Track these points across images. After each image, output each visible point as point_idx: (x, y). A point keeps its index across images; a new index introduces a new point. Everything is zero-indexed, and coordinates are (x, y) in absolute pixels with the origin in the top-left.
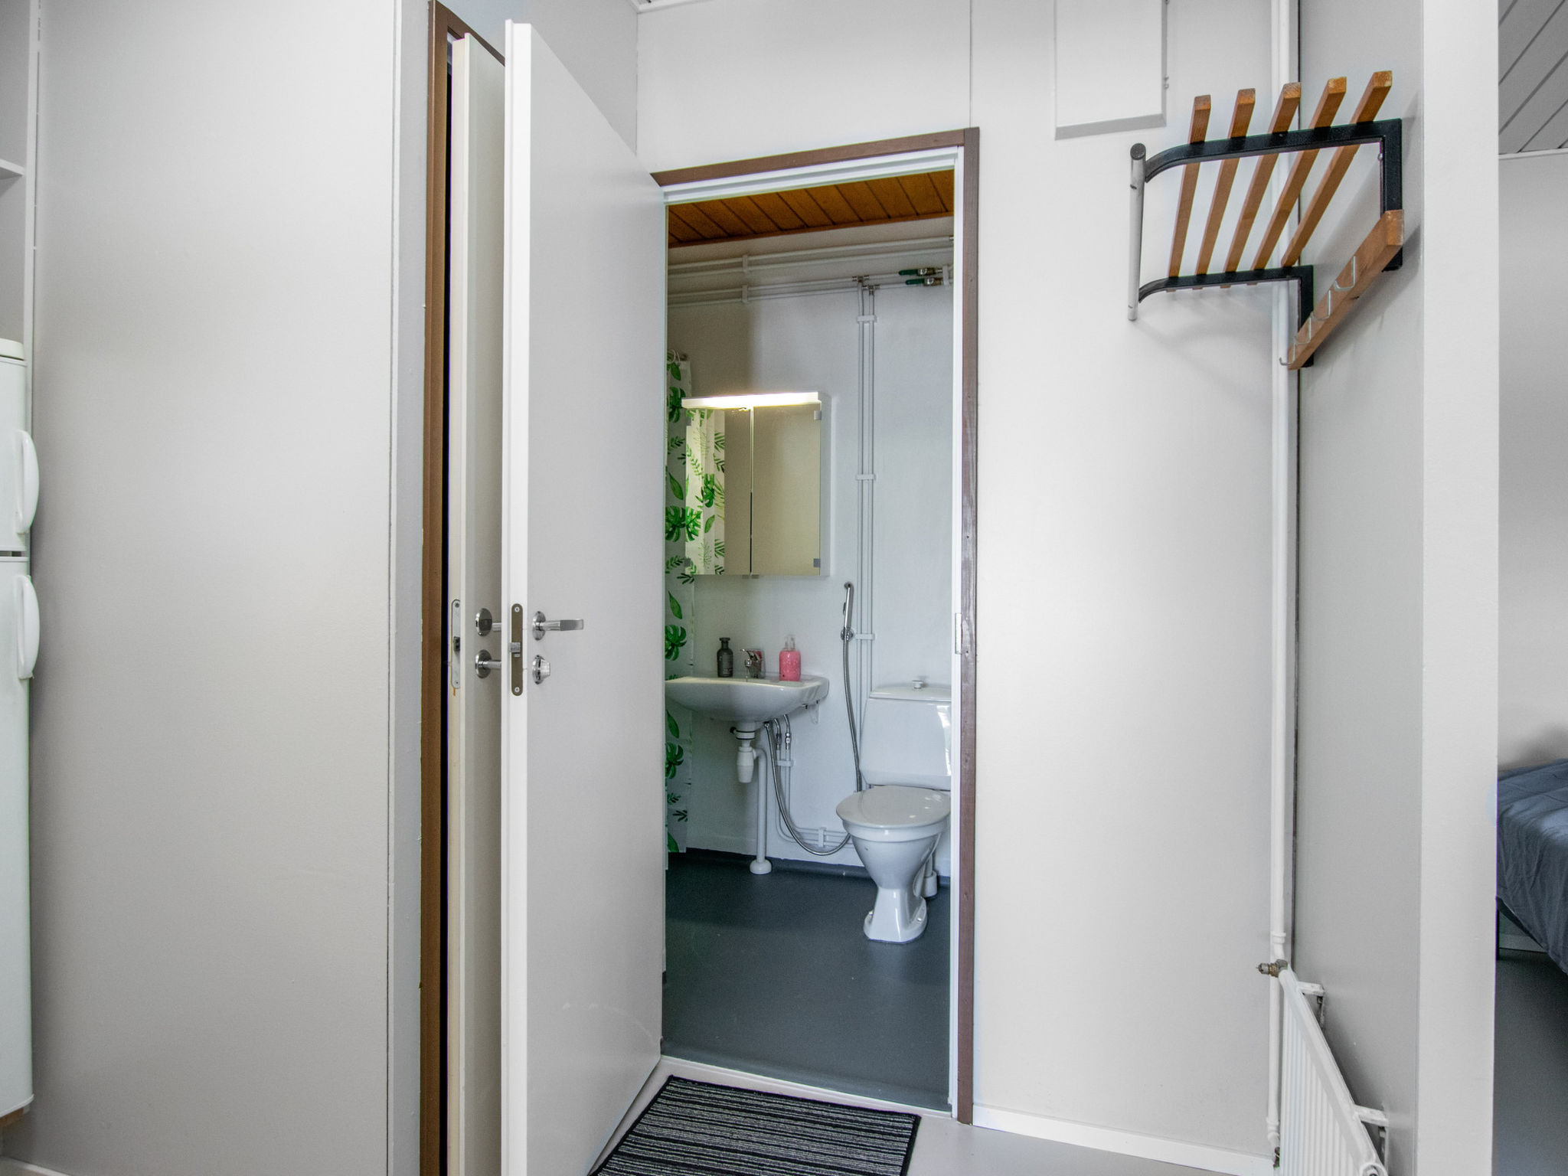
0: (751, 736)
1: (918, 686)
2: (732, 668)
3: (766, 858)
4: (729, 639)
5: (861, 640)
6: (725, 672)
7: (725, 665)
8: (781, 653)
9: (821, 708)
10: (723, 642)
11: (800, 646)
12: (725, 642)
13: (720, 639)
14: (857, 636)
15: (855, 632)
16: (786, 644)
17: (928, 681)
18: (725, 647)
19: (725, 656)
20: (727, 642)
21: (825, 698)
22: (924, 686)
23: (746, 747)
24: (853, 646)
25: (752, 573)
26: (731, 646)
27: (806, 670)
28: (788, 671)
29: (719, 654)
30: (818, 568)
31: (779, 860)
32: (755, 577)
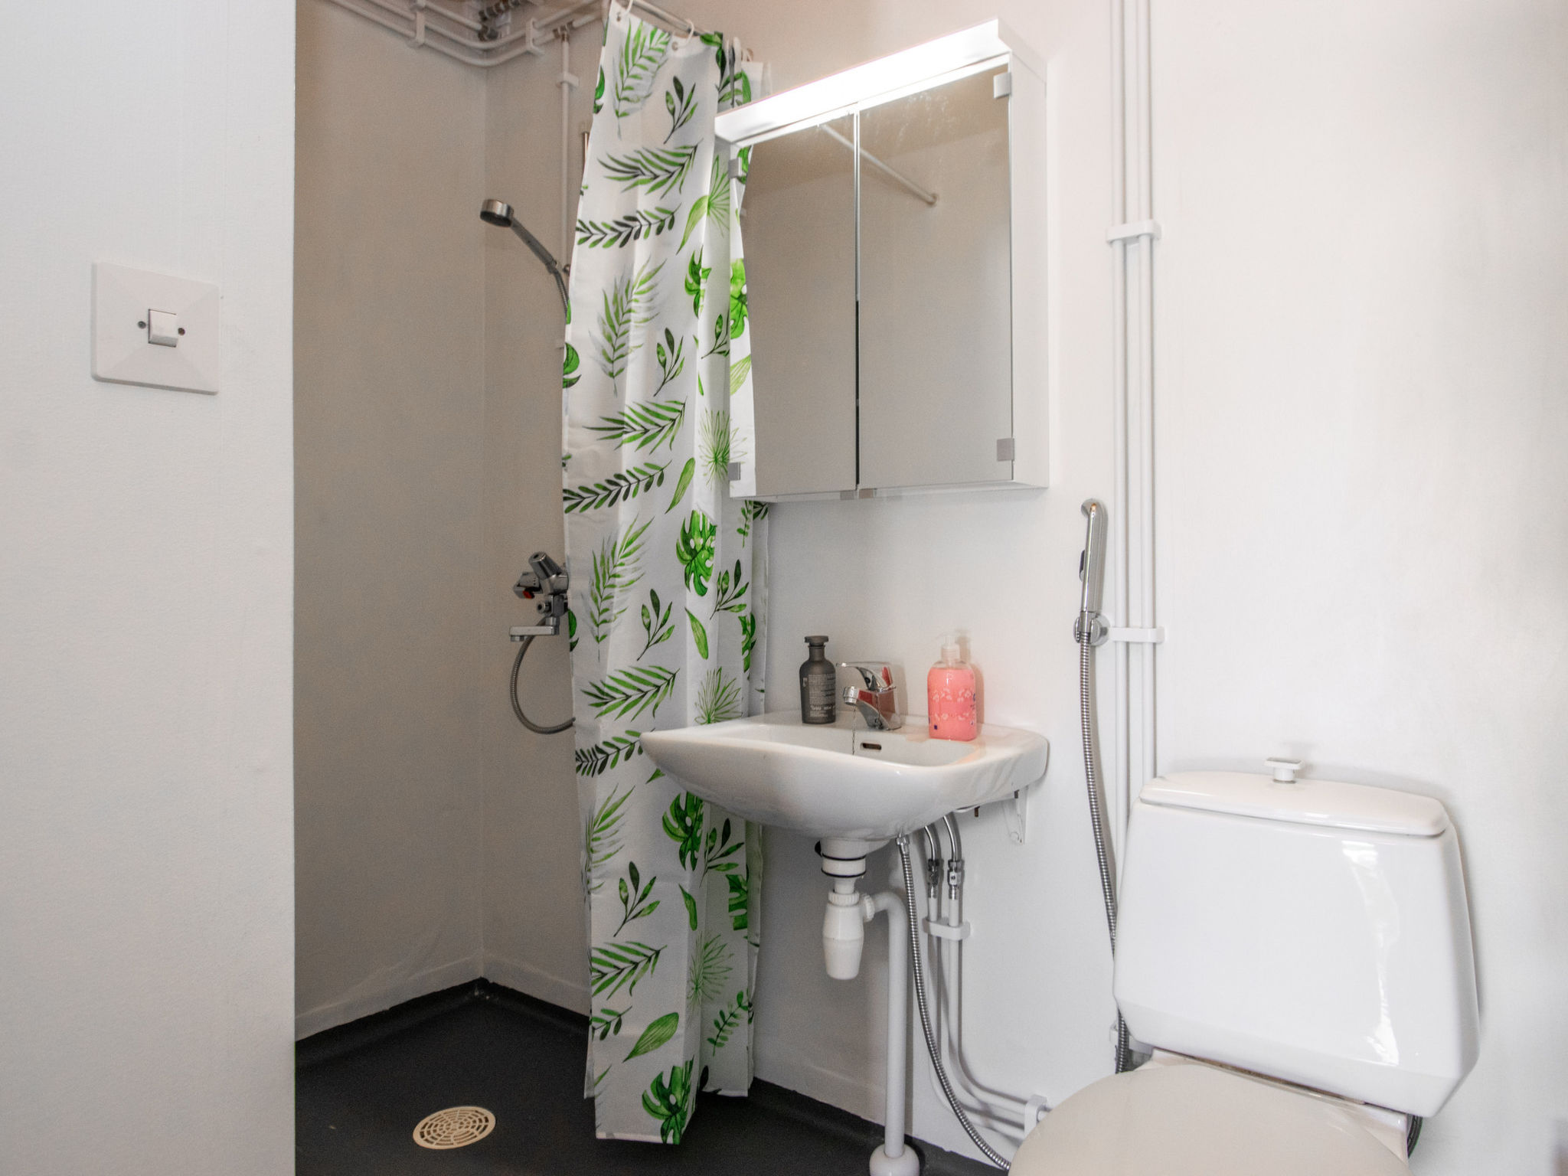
0: (857, 868)
1: (1285, 772)
2: (832, 704)
3: (909, 1141)
4: (826, 639)
5: (1128, 644)
6: (816, 712)
7: (817, 696)
8: (930, 674)
9: (1030, 806)
10: (811, 646)
11: (982, 655)
12: (817, 645)
13: (807, 640)
14: (1113, 634)
15: (1112, 623)
16: (943, 651)
17: (1315, 757)
18: (817, 659)
19: (817, 678)
20: (822, 646)
21: (1040, 781)
22: (1302, 773)
23: (845, 893)
24: (1107, 657)
25: (860, 487)
26: (829, 654)
27: (997, 713)
28: (945, 717)
29: (804, 671)
30: (1007, 464)
31: (938, 1150)
32: (867, 493)
